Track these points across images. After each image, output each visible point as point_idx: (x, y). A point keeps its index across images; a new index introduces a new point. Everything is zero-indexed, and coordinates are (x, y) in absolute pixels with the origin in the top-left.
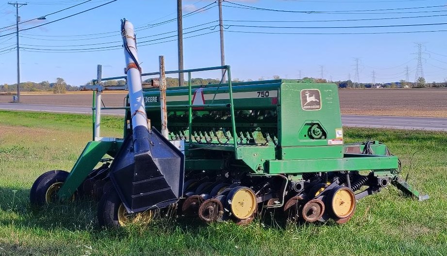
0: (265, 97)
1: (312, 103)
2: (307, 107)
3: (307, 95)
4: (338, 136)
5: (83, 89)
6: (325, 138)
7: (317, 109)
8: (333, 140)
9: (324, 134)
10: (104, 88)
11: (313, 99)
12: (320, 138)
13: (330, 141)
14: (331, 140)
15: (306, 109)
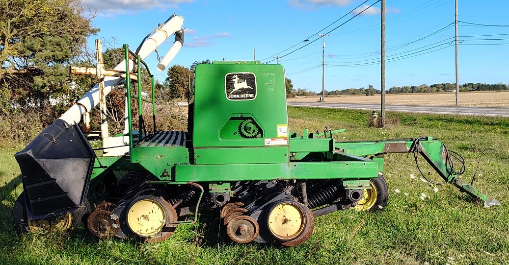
1: (243, 91)
2: (234, 96)
3: (236, 81)
4: (279, 134)
6: (262, 136)
7: (250, 98)
8: (273, 140)
9: (261, 131)
11: (244, 85)
12: (255, 137)
13: (268, 141)
14: (270, 140)
15: (233, 99)
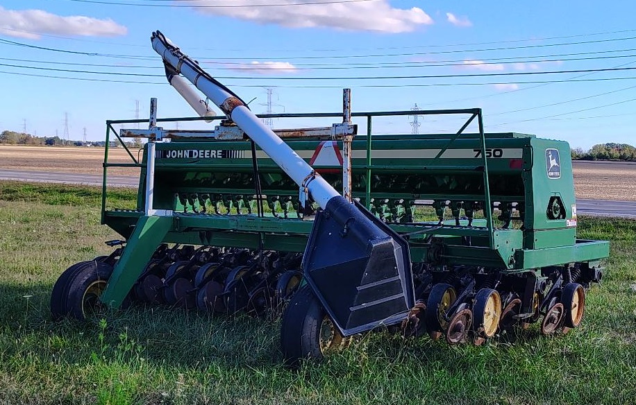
0: (492, 157)
1: (554, 168)
2: (551, 174)
3: (550, 156)
5: (126, 134)
6: (564, 217)
7: (558, 176)
9: (562, 212)
10: (167, 134)
11: (555, 162)
12: (559, 218)
14: (569, 221)
15: (550, 177)
